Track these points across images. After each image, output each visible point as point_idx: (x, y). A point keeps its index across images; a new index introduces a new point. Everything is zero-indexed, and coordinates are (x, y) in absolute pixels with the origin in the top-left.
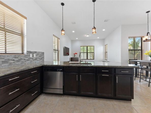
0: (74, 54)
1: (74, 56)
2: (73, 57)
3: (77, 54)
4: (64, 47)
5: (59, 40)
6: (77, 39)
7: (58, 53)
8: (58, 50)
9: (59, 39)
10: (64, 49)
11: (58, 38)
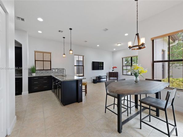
0: (113, 68)
1: (113, 70)
2: (111, 71)
6: (114, 49)
9: (83, 56)
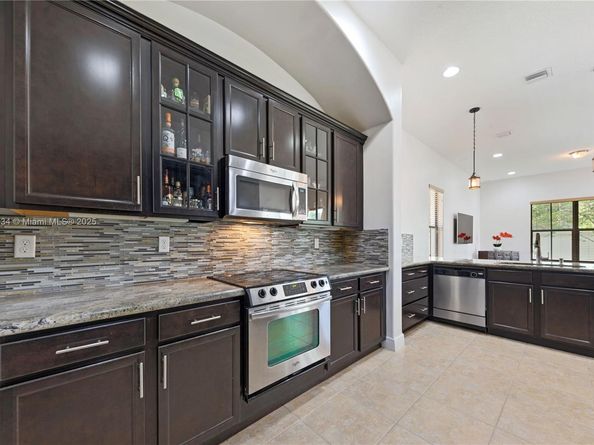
0: (497, 238)
1: (495, 245)
2: (491, 248)
3: (510, 236)
4: (455, 216)
5: (439, 194)
7: (437, 235)
8: (436, 227)
9: (443, 192)
10: (455, 221)
11: (438, 191)
